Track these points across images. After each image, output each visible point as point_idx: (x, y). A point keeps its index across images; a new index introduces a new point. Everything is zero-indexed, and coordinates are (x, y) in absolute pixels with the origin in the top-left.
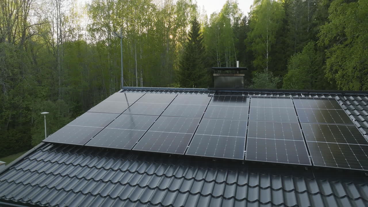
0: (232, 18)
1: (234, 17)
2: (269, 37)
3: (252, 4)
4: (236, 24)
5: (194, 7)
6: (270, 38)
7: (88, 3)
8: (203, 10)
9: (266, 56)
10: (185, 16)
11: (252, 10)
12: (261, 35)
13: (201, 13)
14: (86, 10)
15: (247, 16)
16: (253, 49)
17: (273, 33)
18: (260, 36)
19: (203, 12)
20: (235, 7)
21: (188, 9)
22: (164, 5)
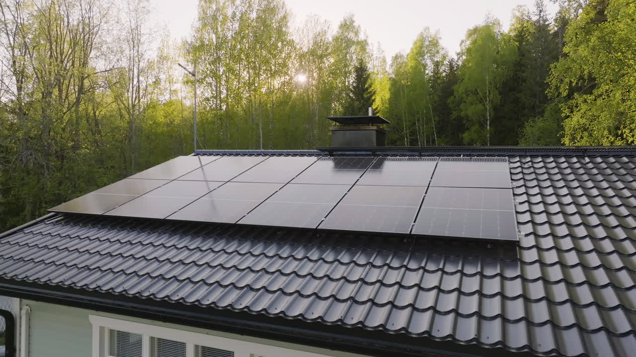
0: (429, 62)
1: (432, 60)
2: (490, 94)
3: (464, 38)
4: (436, 72)
5: (363, 45)
6: (492, 95)
7: (184, 39)
8: (379, 49)
9: (485, 126)
10: (346, 60)
11: (464, 48)
12: (476, 90)
13: (375, 54)
14: (183, 51)
15: (456, 58)
16: (463, 114)
17: (496, 86)
18: (476, 93)
19: (378, 53)
20: (435, 43)
21: (353, 49)
22: (312, 42)
